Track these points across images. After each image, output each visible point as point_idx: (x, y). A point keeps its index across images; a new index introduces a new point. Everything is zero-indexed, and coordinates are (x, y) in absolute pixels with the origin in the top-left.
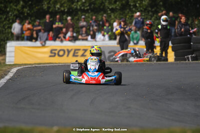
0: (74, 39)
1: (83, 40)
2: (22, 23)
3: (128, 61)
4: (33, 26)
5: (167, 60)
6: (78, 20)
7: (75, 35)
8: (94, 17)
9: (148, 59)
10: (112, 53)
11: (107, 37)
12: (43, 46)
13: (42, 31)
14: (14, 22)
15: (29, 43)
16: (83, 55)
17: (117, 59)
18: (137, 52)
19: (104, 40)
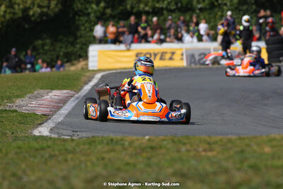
0: (161, 41)
1: (171, 42)
3: (219, 64)
6: (165, 20)
7: (162, 37)
8: (182, 18)
10: (202, 56)
12: (128, 50)
13: (127, 33)
14: (96, 24)
15: (112, 47)
16: (171, 59)
17: (207, 62)
18: (229, 55)
19: (192, 42)
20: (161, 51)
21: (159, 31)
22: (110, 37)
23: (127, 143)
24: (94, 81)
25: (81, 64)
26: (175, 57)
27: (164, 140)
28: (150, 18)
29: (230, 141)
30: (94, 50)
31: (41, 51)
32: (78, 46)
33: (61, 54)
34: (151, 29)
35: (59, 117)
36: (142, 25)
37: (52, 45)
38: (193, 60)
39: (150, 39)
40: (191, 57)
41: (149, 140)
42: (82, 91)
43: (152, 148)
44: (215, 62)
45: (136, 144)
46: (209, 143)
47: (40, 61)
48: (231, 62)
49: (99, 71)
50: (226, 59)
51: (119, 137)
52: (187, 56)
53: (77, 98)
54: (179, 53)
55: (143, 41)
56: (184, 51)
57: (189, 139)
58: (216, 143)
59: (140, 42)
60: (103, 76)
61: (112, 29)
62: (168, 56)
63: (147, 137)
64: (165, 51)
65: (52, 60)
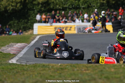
0: (66, 22)
2: (41, 15)
3: (91, 32)
4: (46, 16)
5: (109, 31)
6: (68, 13)
7: (66, 20)
8: (75, 12)
9: (101, 31)
10: (84, 29)
11: (81, 21)
12: (51, 26)
15: (44, 24)
16: (70, 30)
17: (86, 32)
18: (96, 28)
19: (79, 23)
20: (66, 26)
21: (65, 18)
22: (43, 20)
23: (51, 67)
24: (36, 39)
25: (30, 32)
26: (72, 29)
27: (67, 65)
28: (61, 12)
29: (96, 66)
30: (36, 26)
31: (13, 26)
32: (29, 24)
33: (22, 27)
34: (61, 17)
35: (21, 55)
36: (58, 15)
37: (18, 23)
38: (80, 31)
39: (61, 21)
40: (79, 29)
41: (60, 65)
42: (31, 44)
43: (61, 69)
44: (90, 31)
45: (55, 67)
46: (87, 67)
47: (12, 30)
48: (96, 31)
49: (38, 35)
50: (94, 30)
51: (47, 64)
52: (77, 29)
53: (29, 47)
54: (73, 27)
55: (58, 22)
56: (76, 26)
57: (78, 65)
58: (90, 67)
59: (57, 22)
60: (40, 37)
61: (44, 16)
62: (69, 29)
63: (60, 64)
64: (67, 26)
65: (17, 30)
